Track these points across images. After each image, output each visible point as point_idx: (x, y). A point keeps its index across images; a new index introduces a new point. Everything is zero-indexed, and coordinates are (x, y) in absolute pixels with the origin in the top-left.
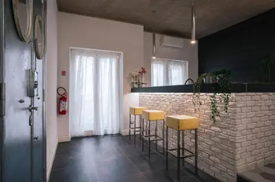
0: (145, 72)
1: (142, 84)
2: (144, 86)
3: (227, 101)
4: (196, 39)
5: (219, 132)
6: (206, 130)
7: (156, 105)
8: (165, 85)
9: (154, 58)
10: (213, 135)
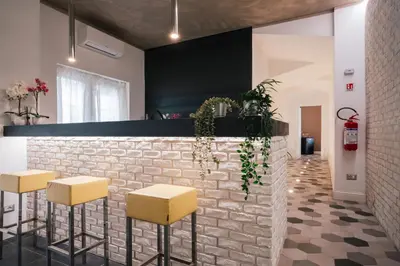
0: (45, 90)
1: (37, 116)
2: (41, 121)
3: (265, 150)
4: (180, 32)
5: (237, 210)
6: (208, 210)
8: (87, 121)
9: (72, 60)
10: (225, 217)
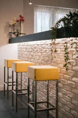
0: (23, 21)
7: (30, 57)
10: (74, 86)
